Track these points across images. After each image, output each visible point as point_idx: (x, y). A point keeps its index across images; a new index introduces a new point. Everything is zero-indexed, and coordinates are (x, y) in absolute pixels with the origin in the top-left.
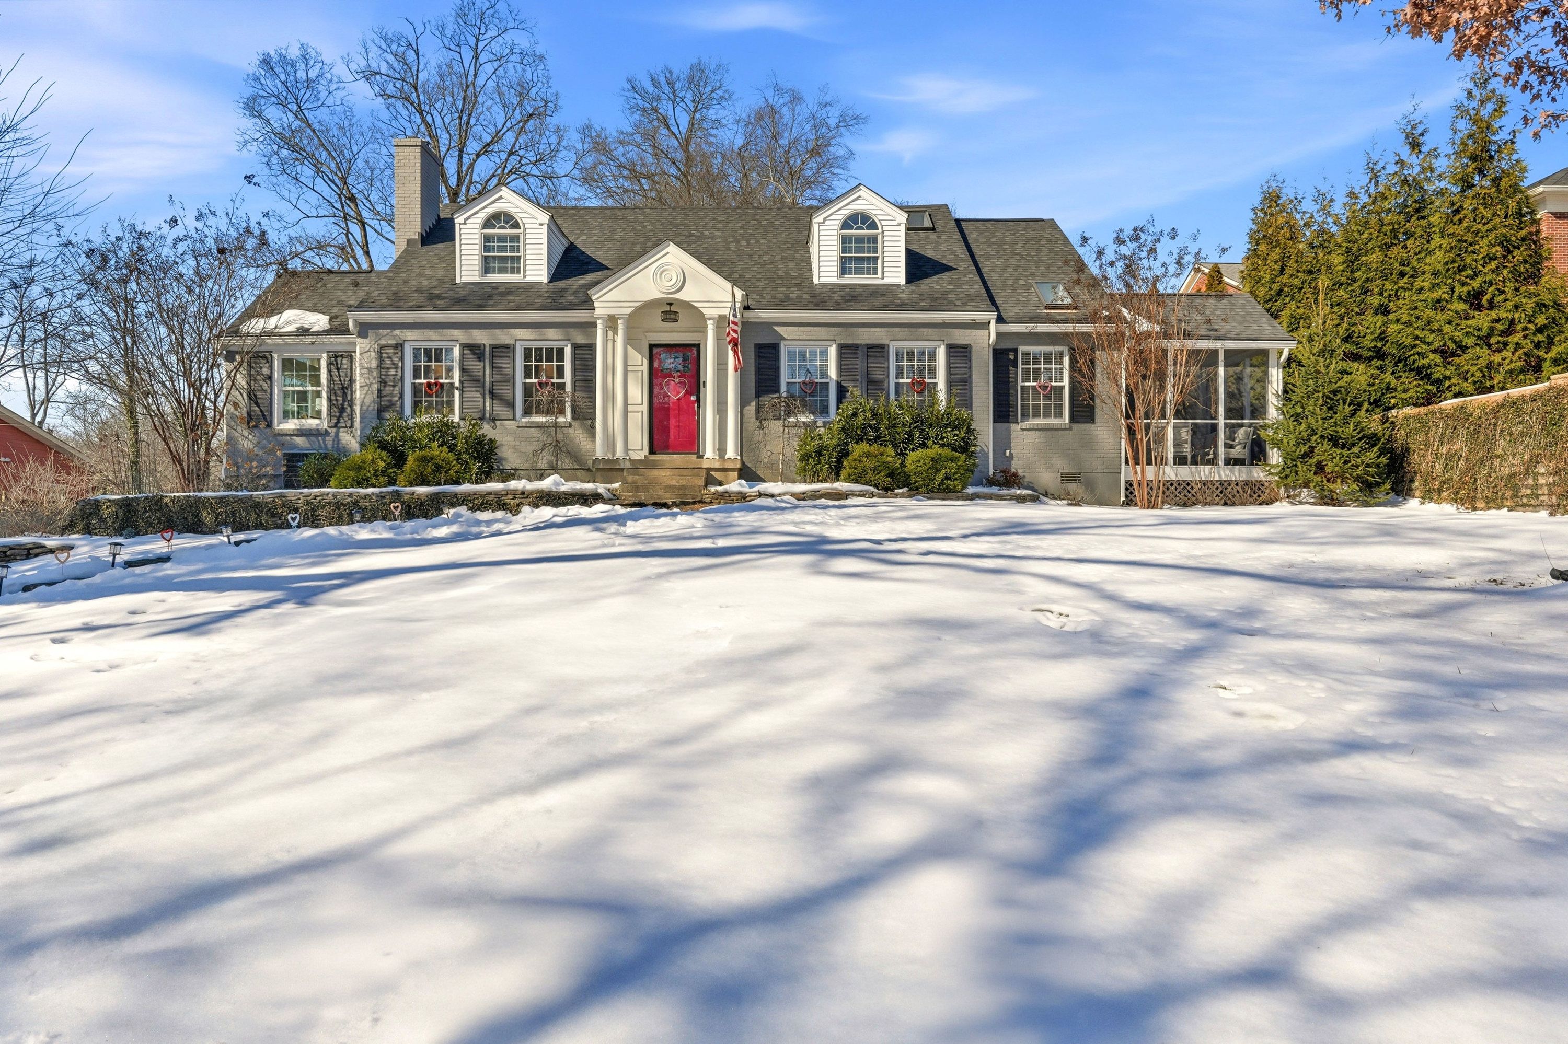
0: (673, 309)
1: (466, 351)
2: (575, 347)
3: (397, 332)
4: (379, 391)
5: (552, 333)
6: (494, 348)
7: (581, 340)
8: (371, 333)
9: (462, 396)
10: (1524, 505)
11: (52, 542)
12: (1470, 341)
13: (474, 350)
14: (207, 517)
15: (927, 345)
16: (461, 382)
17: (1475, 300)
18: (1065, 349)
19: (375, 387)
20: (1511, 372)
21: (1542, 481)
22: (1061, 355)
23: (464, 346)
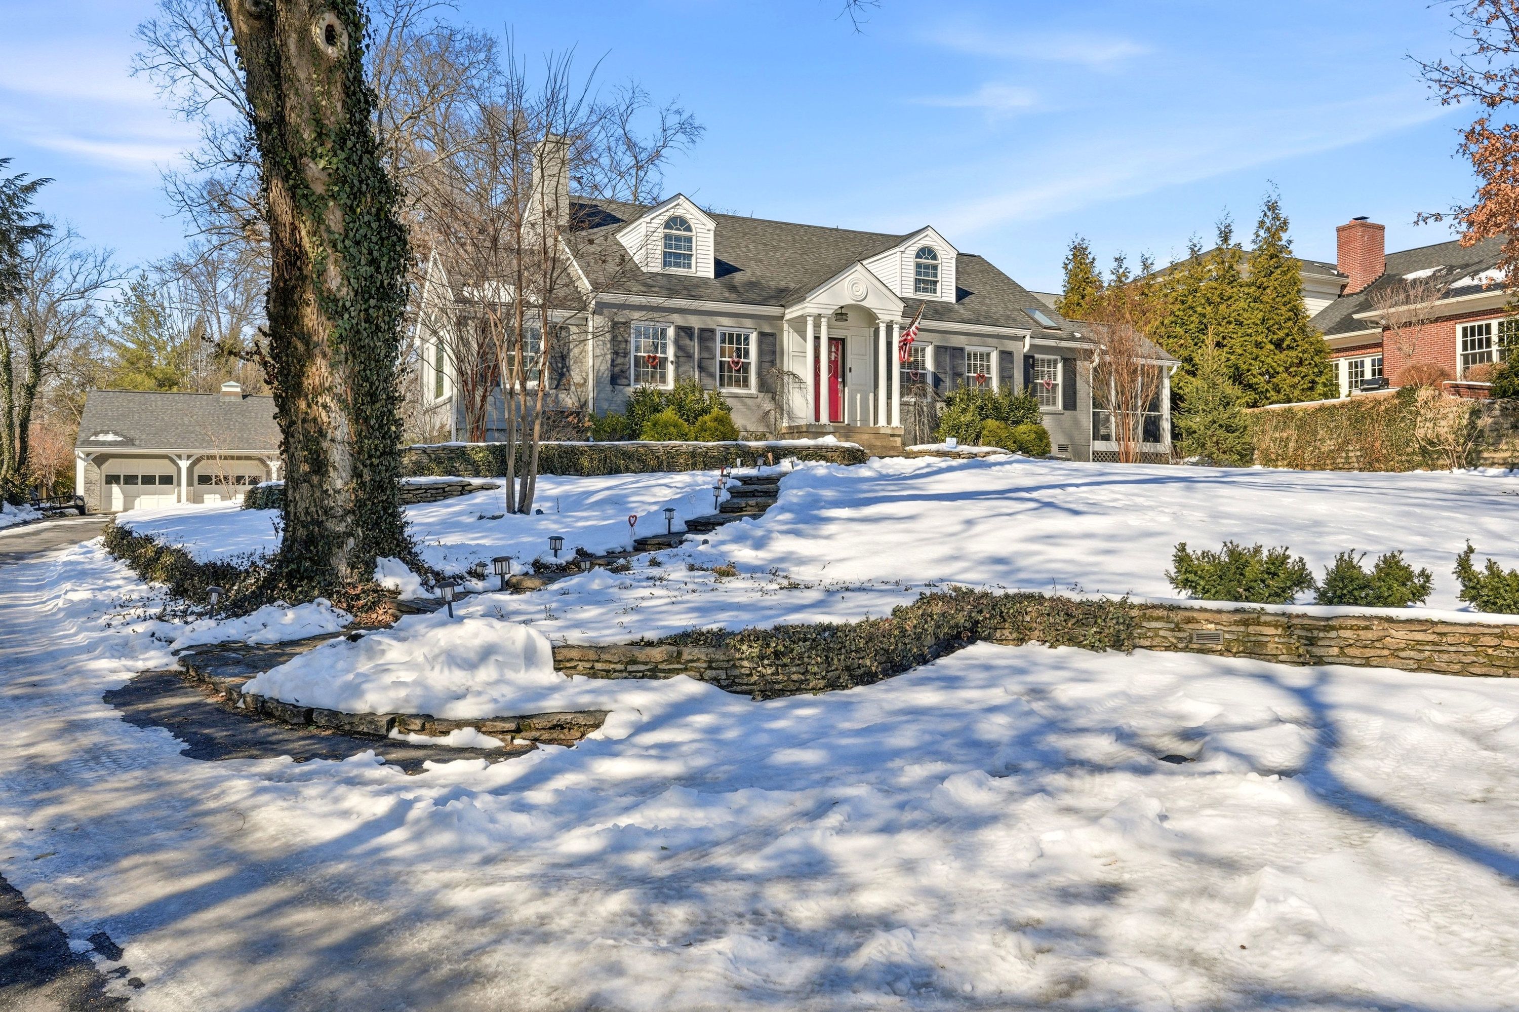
0: (844, 311)
1: (681, 332)
2: (762, 335)
3: (626, 312)
4: (613, 361)
5: (748, 323)
6: (702, 330)
7: (767, 329)
8: (605, 311)
9: (677, 370)
10: (1340, 469)
11: (476, 481)
12: (1281, 369)
13: (685, 331)
14: (585, 462)
15: (984, 350)
16: (676, 356)
17: (1278, 345)
18: (1059, 358)
19: (609, 357)
20: (1303, 390)
21: (1351, 454)
22: (1055, 362)
23: (679, 328)
